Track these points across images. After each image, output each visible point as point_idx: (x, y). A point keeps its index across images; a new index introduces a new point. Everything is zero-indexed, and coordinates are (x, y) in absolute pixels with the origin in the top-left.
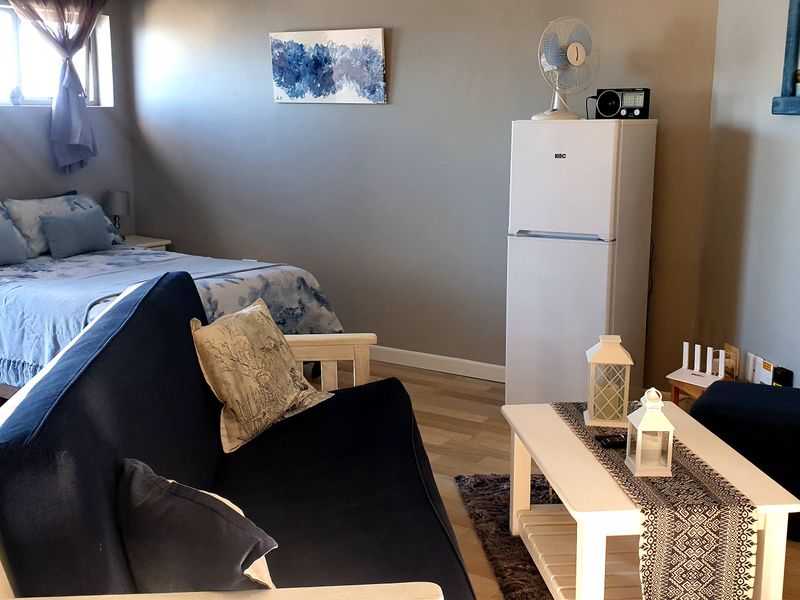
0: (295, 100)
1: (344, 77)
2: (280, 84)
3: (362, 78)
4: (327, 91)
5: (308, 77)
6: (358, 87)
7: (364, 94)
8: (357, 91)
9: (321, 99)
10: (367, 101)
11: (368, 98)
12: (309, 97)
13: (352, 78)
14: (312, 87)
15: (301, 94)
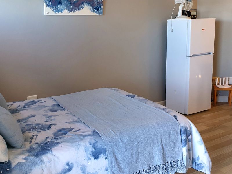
0: (57, 14)
1: (84, 3)
2: (48, 5)
3: (93, 4)
4: (75, 9)
5: (65, 2)
6: (91, 8)
7: (94, 11)
8: (90, 10)
9: (72, 13)
10: (95, 14)
11: (95, 12)
12: (66, 12)
13: (88, 4)
14: (68, 8)
15: (61, 11)
